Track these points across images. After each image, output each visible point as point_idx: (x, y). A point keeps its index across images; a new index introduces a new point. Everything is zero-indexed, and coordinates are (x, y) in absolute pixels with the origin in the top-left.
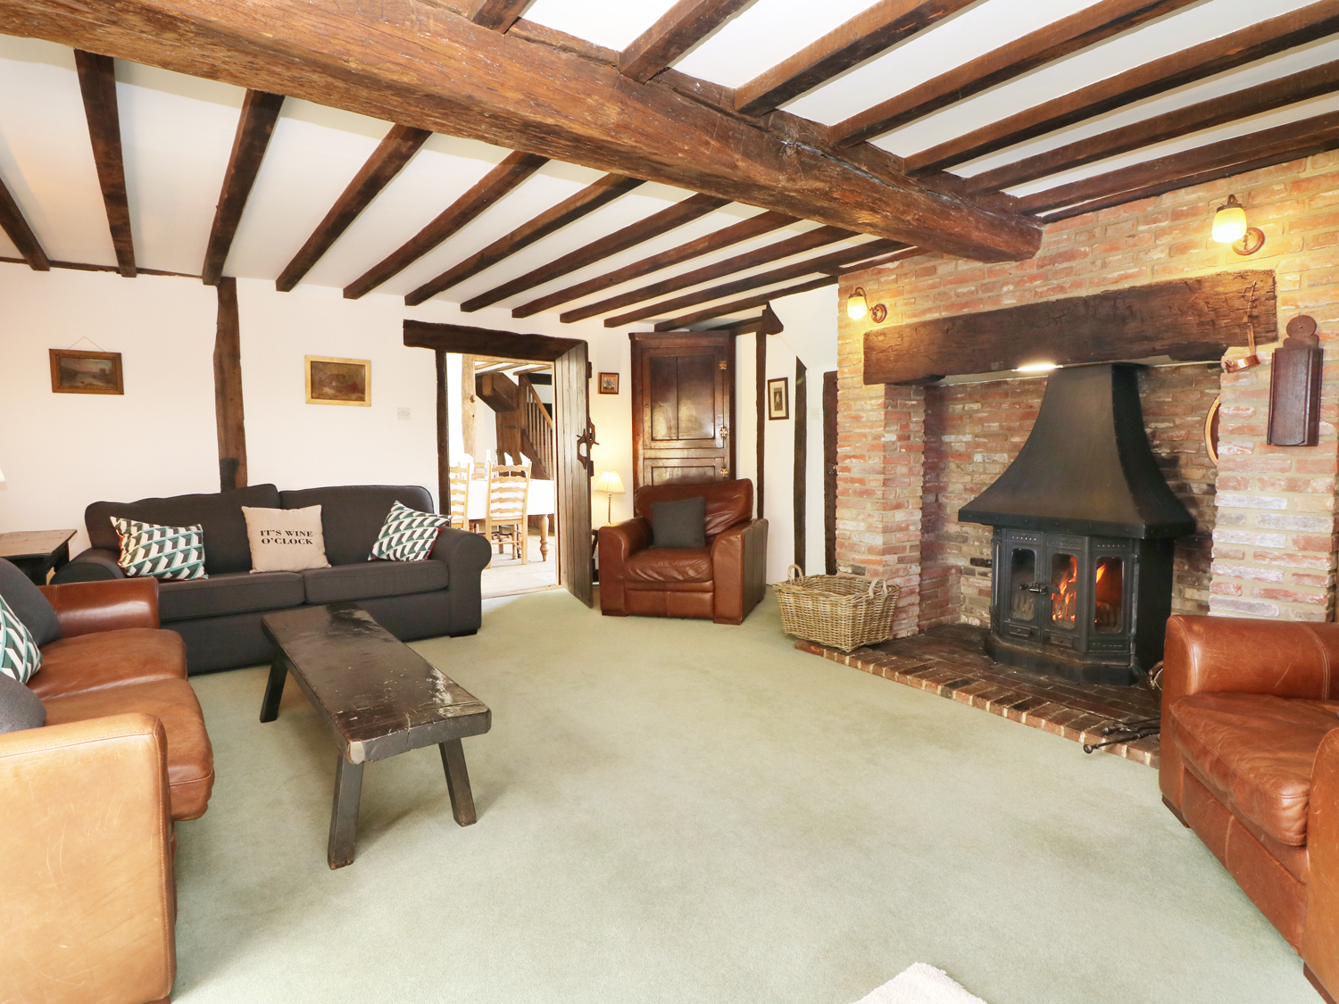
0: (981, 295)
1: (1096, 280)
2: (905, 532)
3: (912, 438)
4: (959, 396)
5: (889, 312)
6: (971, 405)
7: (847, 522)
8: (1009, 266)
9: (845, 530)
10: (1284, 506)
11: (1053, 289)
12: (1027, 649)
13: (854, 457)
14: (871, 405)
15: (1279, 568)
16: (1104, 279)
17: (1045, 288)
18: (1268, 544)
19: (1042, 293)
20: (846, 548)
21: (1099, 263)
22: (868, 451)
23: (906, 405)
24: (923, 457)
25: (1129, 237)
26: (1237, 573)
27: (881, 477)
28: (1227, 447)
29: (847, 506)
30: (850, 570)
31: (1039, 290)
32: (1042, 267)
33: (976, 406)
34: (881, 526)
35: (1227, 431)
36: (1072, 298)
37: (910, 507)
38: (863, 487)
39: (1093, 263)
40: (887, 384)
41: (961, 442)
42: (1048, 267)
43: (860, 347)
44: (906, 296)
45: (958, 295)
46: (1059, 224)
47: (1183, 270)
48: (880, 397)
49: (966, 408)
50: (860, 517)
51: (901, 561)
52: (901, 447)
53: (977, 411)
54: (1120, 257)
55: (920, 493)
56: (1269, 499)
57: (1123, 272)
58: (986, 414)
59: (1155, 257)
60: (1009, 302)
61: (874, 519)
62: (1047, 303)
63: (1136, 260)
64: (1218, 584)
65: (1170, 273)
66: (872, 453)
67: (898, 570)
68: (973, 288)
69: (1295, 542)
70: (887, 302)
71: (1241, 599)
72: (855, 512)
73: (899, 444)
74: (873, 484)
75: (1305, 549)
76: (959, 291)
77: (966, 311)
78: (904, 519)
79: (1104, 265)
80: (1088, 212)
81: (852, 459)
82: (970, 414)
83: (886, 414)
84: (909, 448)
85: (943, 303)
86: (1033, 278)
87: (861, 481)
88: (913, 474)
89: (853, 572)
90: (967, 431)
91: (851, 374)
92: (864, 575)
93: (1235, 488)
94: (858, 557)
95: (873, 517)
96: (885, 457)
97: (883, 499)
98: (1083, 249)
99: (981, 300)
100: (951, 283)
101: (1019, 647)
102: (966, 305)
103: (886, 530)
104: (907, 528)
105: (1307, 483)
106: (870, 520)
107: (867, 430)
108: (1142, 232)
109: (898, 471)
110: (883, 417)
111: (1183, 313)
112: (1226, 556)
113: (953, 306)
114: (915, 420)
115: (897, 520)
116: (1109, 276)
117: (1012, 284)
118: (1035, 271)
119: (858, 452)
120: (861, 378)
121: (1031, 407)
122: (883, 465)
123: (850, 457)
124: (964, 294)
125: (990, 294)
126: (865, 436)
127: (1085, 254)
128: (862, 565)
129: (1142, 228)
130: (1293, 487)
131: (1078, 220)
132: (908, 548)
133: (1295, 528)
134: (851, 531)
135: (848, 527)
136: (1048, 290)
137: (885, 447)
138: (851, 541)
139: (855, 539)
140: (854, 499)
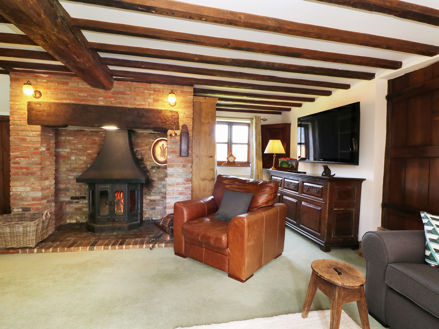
0: (89, 98)
1: (132, 103)
2: (49, 189)
3: (51, 149)
4: (63, 133)
5: (42, 95)
6: (69, 138)
7: (18, 188)
8: (101, 91)
9: (16, 191)
10: (182, 171)
11: (118, 103)
12: (107, 225)
13: (22, 157)
14: (33, 134)
15: (182, 187)
16: (135, 104)
17: (115, 102)
18: (179, 181)
19: (114, 103)
20: (18, 200)
21: (133, 98)
22: (31, 154)
23: (48, 136)
24: (55, 157)
25: (142, 93)
26: (173, 190)
27: (40, 166)
28: (170, 156)
29: (17, 180)
30: (21, 210)
31: (113, 102)
32: (114, 94)
33: (71, 138)
34: (40, 188)
35: (169, 152)
36: (124, 107)
37: (51, 178)
38: (28, 171)
39: (131, 98)
40: (42, 126)
41: (65, 152)
42: (116, 95)
43: (25, 107)
44: (52, 90)
45: (79, 96)
46: (120, 82)
47: (157, 106)
48: (38, 131)
49: (67, 139)
50: (27, 185)
51: (48, 202)
52: (47, 153)
53: (72, 140)
54: (140, 98)
55: (54, 173)
56: (179, 170)
57: (140, 103)
58: (76, 142)
59: (150, 101)
60: (101, 103)
61: (36, 185)
62: (116, 107)
63: (144, 100)
64: (168, 193)
65: (154, 106)
66: (34, 156)
67: (47, 206)
68: (86, 95)
69: (185, 180)
70: (42, 91)
71: (174, 196)
72: (23, 183)
73: (46, 152)
74: (35, 169)
75: (187, 181)
76: (80, 94)
77: (83, 103)
78: (49, 184)
79: (135, 99)
80: (129, 81)
81: (21, 158)
82: (69, 141)
83: (42, 139)
84: (50, 154)
85: (72, 97)
86: (110, 97)
87: (27, 168)
88: (52, 165)
89: (23, 211)
90: (68, 147)
91: (19, 119)
92: (30, 211)
93: (172, 167)
94: (25, 203)
95: (35, 184)
96: (41, 158)
97: (41, 176)
98: (128, 92)
99: (89, 100)
100: (75, 91)
101: (104, 225)
102: (83, 100)
103: (42, 189)
104: (50, 188)
105: (187, 165)
106: (33, 186)
107: (30, 145)
108: (146, 93)
109: (46, 164)
110: (40, 140)
111: (157, 118)
112: (170, 185)
113: (76, 99)
114: (52, 142)
115: (46, 185)
116: (136, 103)
117: (103, 97)
118: (111, 95)
119: (24, 155)
120: (26, 122)
121: (95, 140)
122: (40, 161)
123: (19, 157)
124: (82, 96)
125: (93, 99)
126: (29, 148)
127: (129, 95)
128: (29, 207)
129: (146, 91)
130: (184, 166)
131: (126, 82)
132: (50, 196)
133: (184, 177)
134: (21, 192)
135: (19, 190)
136: (116, 102)
137: (41, 153)
138: (20, 197)
139: (24, 195)
140: (23, 177)
